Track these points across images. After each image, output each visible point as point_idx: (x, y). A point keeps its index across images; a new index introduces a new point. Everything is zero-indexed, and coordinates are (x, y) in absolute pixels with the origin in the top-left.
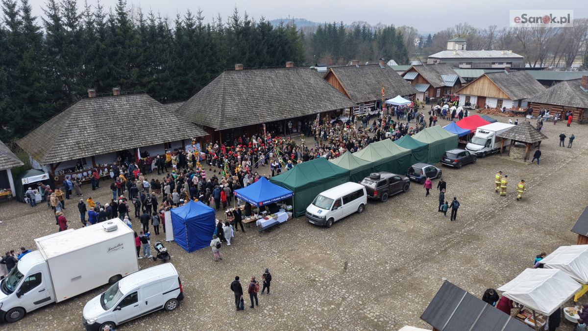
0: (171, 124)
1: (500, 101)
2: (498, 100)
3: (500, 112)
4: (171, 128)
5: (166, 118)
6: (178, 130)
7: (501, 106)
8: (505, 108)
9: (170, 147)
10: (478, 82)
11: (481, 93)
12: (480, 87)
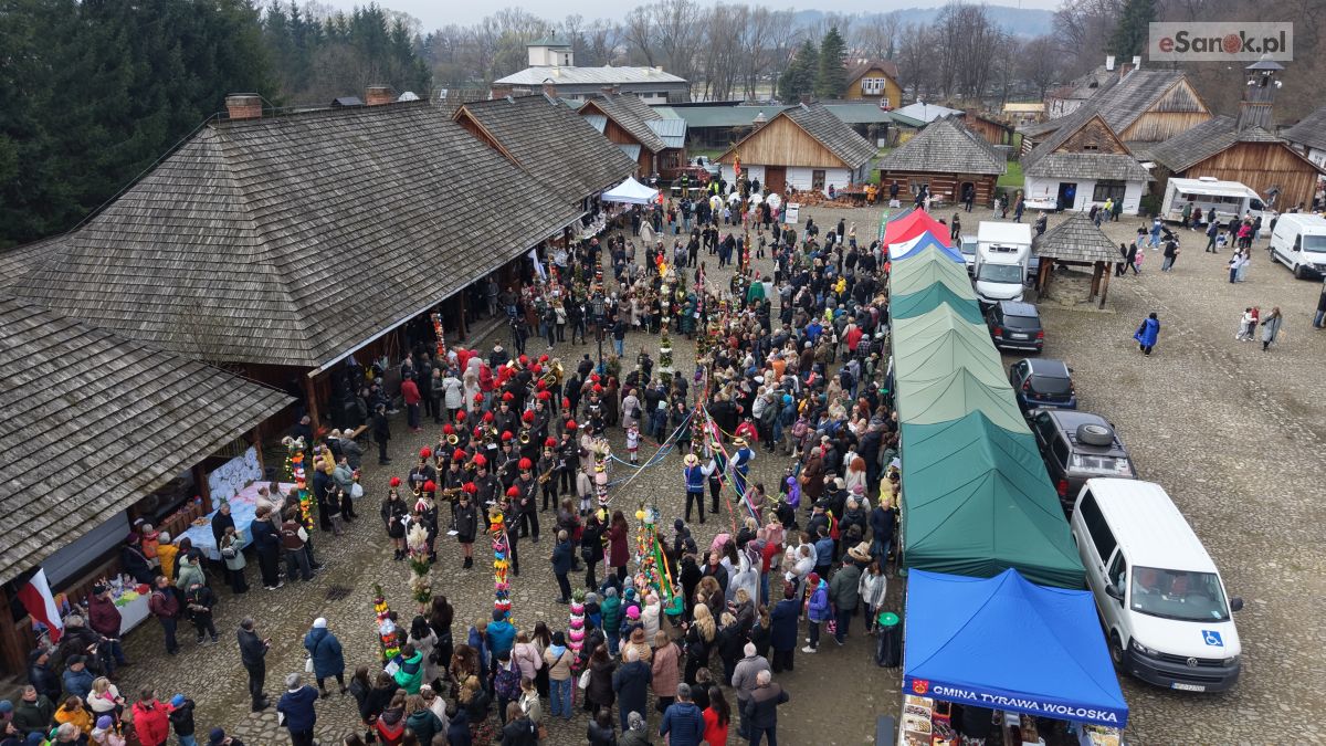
1: (819, 175)
2: (815, 172)
3: (823, 198)
4: (132, 413)
6: (169, 410)
7: (822, 186)
8: (831, 189)
10: (768, 131)
11: (777, 157)
12: (774, 144)
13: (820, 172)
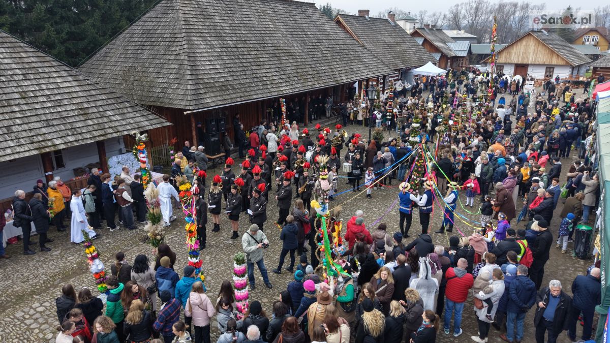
0: (58, 97)
4: (59, 109)
5: (43, 81)
6: (84, 113)
7: (551, 76)
9: (60, 165)
11: (523, 58)
12: (522, 51)
13: (550, 68)
